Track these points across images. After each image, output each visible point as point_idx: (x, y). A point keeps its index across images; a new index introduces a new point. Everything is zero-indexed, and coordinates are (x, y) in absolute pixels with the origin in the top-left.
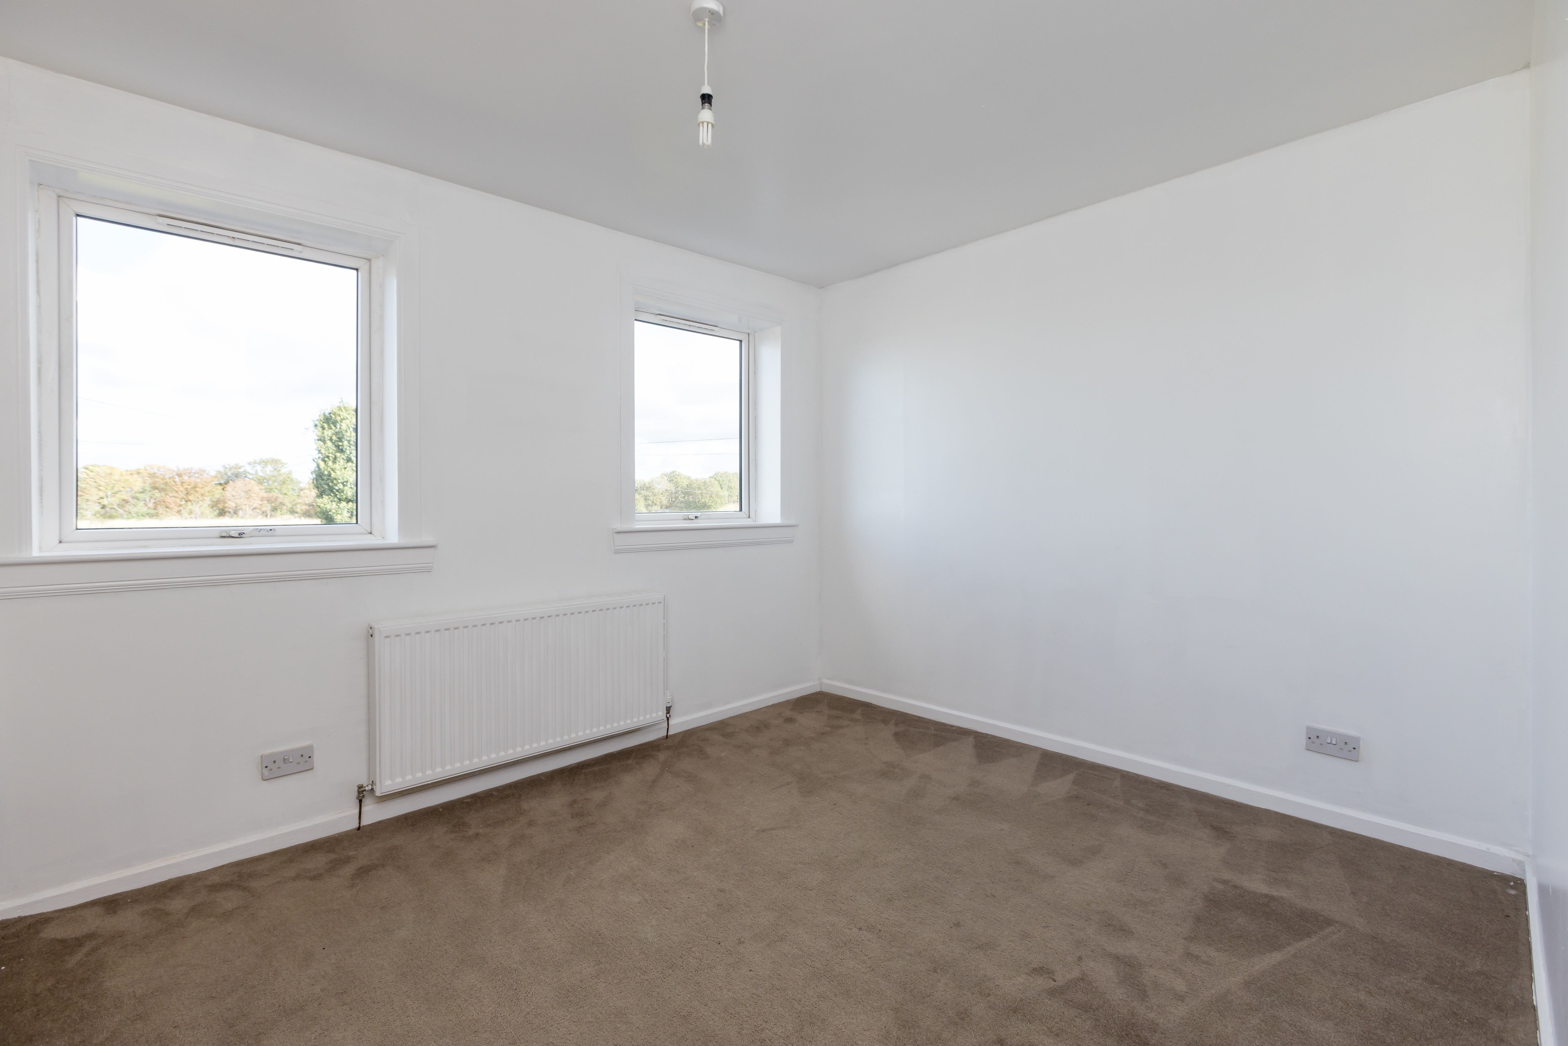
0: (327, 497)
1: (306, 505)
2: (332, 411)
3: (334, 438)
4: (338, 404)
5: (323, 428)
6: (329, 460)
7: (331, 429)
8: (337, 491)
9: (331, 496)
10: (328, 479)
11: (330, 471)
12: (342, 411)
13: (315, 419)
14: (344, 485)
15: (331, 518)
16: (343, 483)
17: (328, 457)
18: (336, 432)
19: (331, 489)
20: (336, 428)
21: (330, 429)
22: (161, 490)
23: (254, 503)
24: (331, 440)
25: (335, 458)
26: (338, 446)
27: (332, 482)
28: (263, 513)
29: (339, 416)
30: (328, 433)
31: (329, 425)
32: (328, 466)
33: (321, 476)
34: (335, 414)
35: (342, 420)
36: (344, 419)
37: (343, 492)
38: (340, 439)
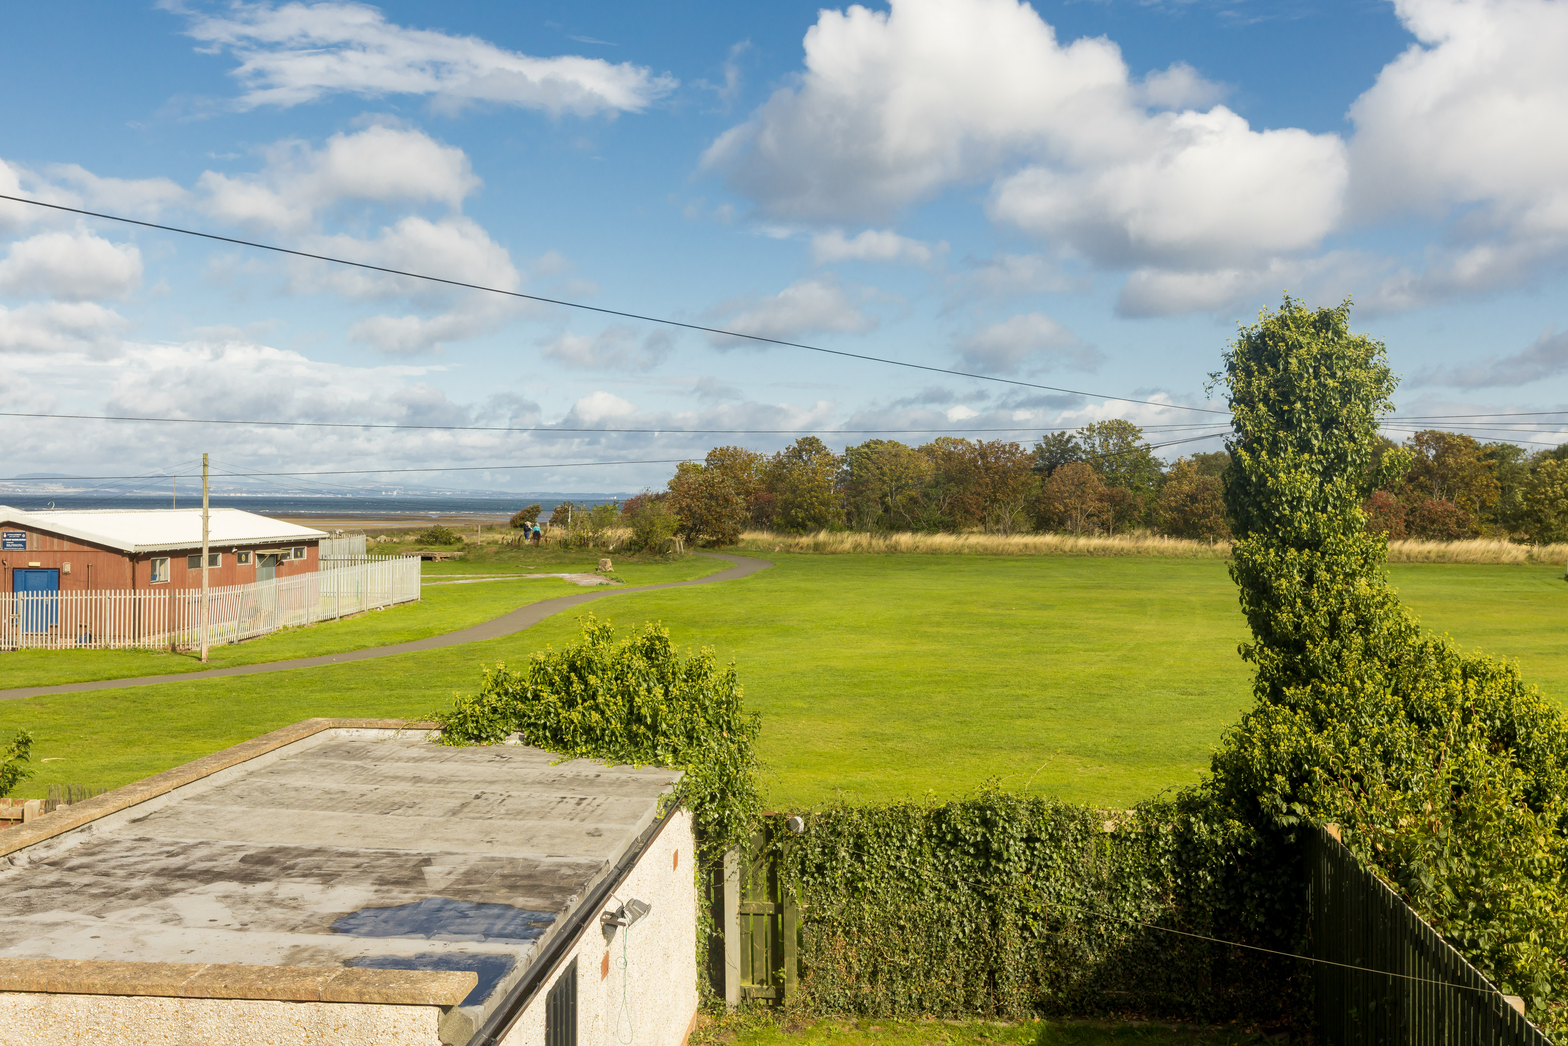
0: (1256, 536)
1: (1172, 509)
2: (1268, 329)
3: (1272, 394)
4: (1278, 313)
5: (1249, 374)
6: (1262, 445)
7: (1266, 372)
8: (1278, 520)
9: (1265, 532)
10: (1259, 492)
11: (1263, 474)
12: (1289, 329)
13: (1231, 351)
14: (1293, 509)
15: (1264, 584)
16: (1290, 503)
17: (1259, 440)
18: (1278, 381)
19: (1266, 517)
20: (1278, 370)
21: (1263, 374)
22: (959, 482)
23: (1090, 507)
24: (1266, 399)
25: (1275, 442)
26: (1279, 414)
27: (1268, 501)
28: (1103, 524)
29: (1283, 339)
30: (1260, 383)
31: (1260, 364)
32: (1259, 463)
33: (1243, 487)
34: (1273, 336)
35: (1289, 349)
36: (1295, 347)
37: (1290, 522)
38: (1285, 397)
